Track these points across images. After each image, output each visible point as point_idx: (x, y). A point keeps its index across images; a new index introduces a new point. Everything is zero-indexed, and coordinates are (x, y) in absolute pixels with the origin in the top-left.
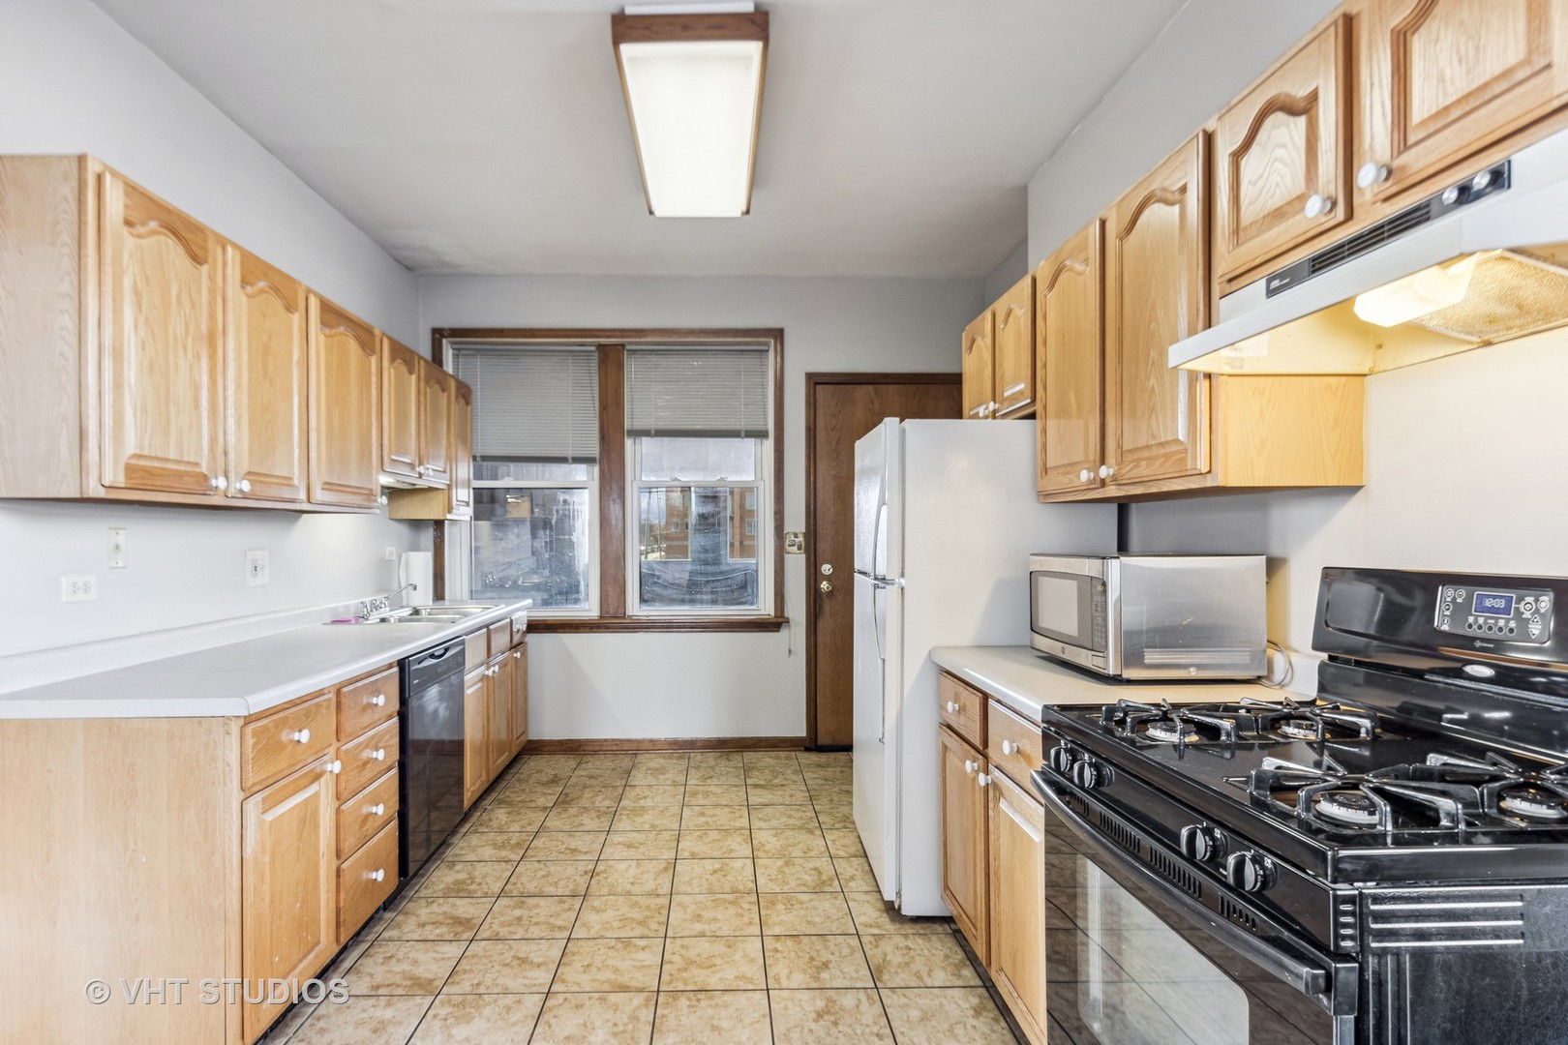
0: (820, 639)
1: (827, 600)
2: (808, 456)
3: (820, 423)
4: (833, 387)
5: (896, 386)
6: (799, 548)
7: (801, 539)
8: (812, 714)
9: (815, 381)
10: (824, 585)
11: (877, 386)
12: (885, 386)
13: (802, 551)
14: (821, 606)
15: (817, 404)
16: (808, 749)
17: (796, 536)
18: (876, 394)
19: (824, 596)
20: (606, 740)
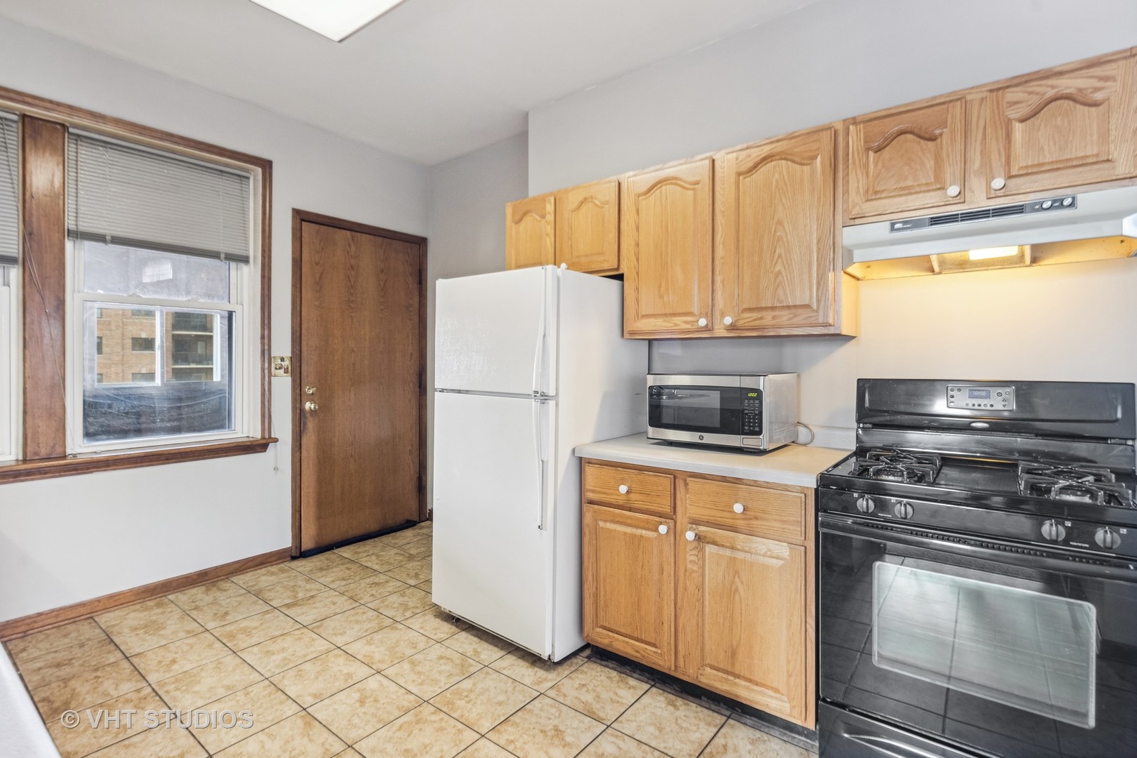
0: (304, 454)
1: (310, 419)
2: (294, 286)
3: (305, 256)
4: (317, 226)
5: (368, 236)
6: (286, 371)
7: (287, 363)
8: (297, 524)
9: (301, 217)
10: (308, 406)
11: (353, 233)
12: (359, 234)
13: (289, 374)
14: (305, 424)
15: (303, 239)
16: (294, 558)
17: (282, 359)
18: (353, 239)
19: (308, 415)
20: (40, 614)
